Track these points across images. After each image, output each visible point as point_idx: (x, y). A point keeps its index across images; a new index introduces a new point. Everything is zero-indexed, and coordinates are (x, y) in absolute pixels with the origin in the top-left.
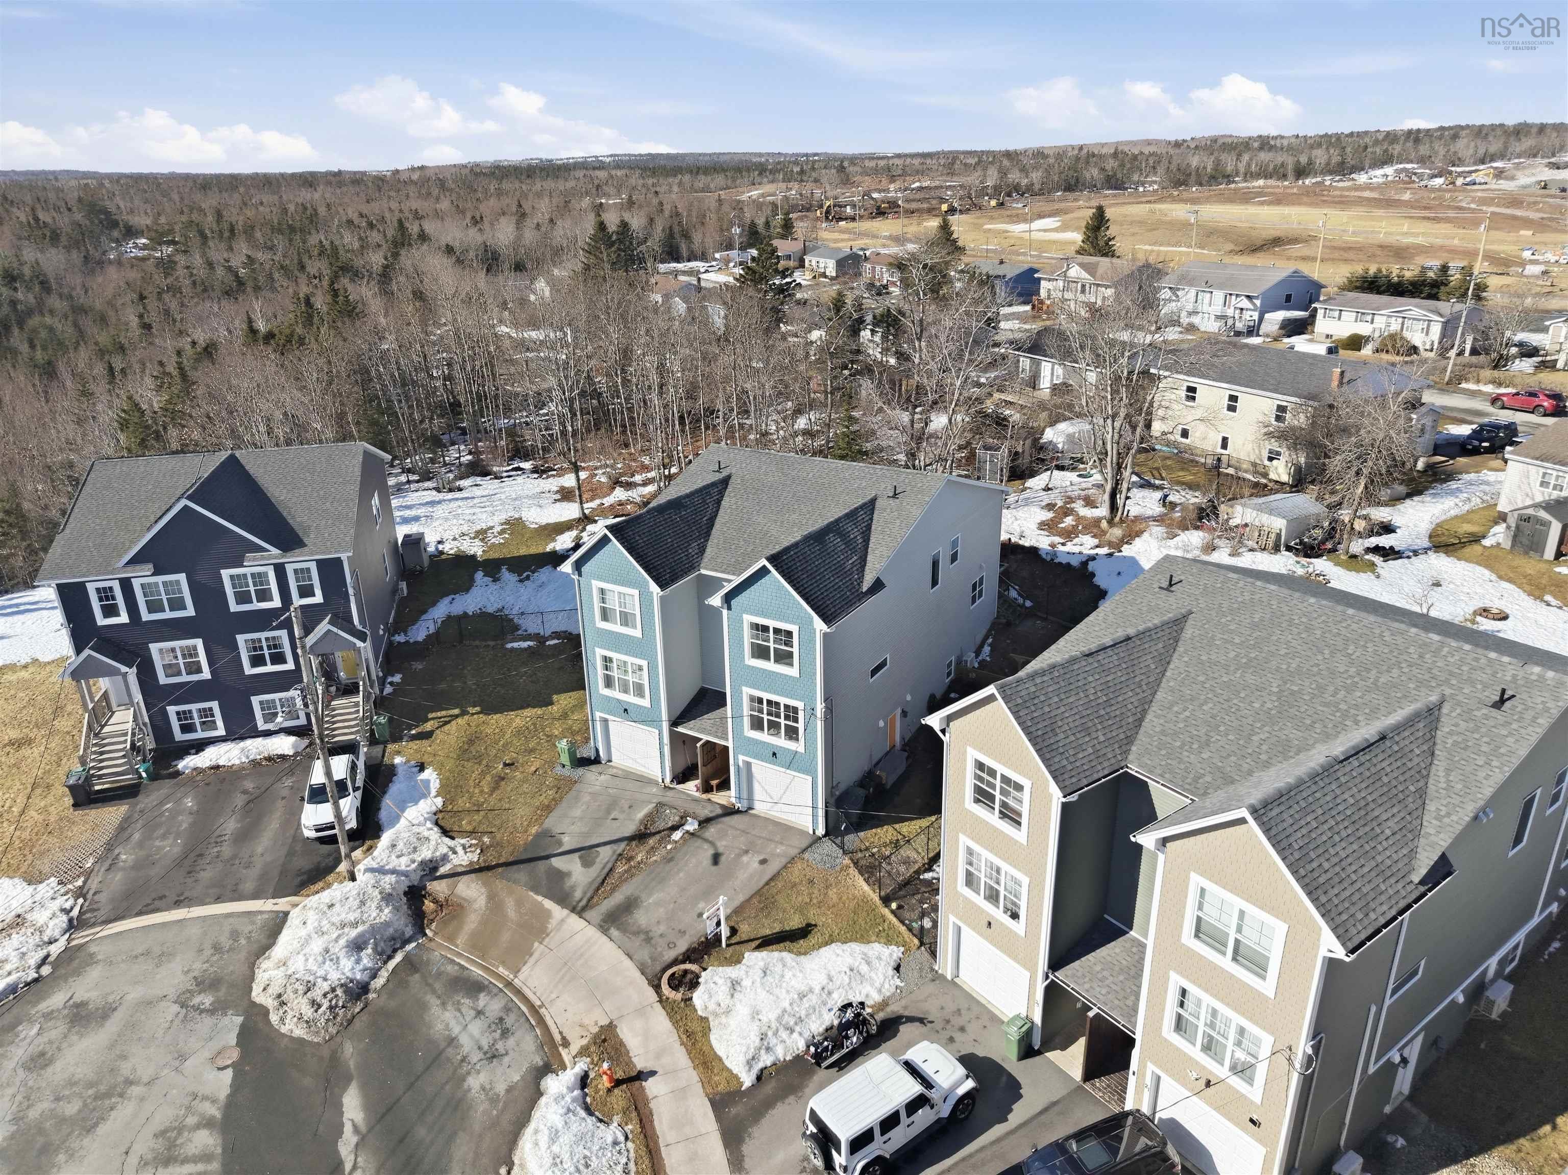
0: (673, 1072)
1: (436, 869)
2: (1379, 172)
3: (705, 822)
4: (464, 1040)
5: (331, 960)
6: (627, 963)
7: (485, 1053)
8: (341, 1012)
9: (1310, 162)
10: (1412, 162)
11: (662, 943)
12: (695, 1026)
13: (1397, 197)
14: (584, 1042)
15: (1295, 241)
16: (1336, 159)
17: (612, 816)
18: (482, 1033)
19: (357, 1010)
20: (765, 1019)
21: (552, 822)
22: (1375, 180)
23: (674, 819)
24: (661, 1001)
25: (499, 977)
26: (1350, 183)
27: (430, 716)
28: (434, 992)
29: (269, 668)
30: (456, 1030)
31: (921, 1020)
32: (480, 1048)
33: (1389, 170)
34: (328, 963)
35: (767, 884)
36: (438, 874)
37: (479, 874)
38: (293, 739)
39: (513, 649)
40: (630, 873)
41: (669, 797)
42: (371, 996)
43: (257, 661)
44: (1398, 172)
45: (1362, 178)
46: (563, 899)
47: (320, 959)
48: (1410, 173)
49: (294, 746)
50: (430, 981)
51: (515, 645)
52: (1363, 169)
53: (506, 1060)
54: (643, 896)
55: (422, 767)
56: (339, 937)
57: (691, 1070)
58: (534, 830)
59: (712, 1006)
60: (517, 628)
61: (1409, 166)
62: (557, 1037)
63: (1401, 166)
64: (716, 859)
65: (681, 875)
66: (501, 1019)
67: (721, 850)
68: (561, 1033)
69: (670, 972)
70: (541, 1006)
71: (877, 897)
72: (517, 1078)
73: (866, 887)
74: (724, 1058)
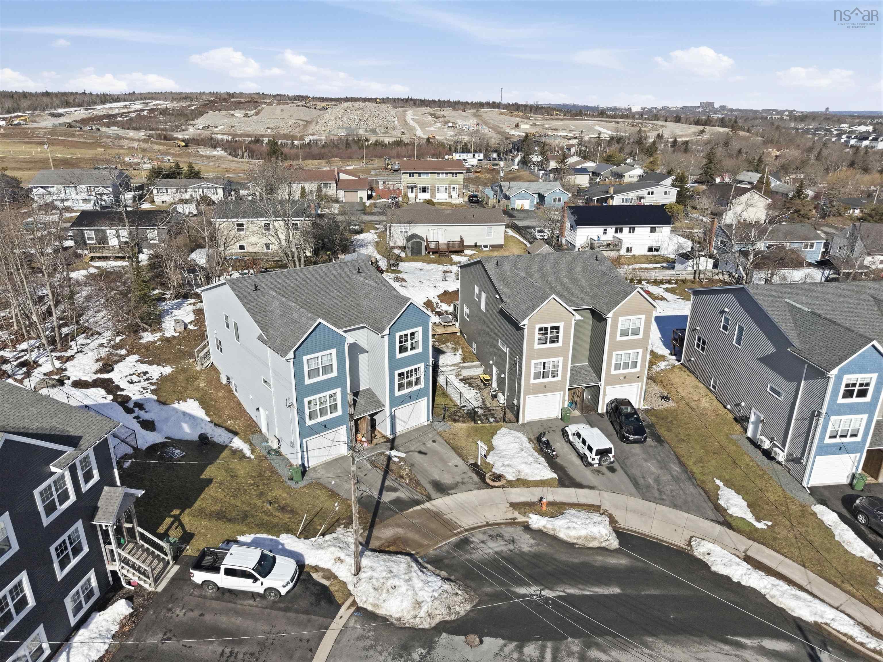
4: (498, 549)
6: (474, 492)
7: (510, 543)
11: (467, 479)
12: (520, 482)
14: (516, 512)
17: (362, 476)
18: (496, 543)
23: (383, 458)
24: (503, 488)
25: (460, 533)
28: (461, 555)
29: (73, 563)
30: (491, 551)
32: (506, 545)
40: (413, 479)
42: (453, 577)
43: (64, 563)
46: (417, 502)
49: (125, 606)
50: (451, 556)
53: (516, 537)
54: (432, 478)
55: (233, 541)
57: (545, 488)
62: (509, 521)
64: (421, 453)
65: (425, 465)
66: (490, 536)
67: (417, 450)
68: (507, 519)
69: (488, 480)
70: (487, 523)
71: (472, 424)
72: (528, 536)
73: (464, 425)
74: (542, 478)
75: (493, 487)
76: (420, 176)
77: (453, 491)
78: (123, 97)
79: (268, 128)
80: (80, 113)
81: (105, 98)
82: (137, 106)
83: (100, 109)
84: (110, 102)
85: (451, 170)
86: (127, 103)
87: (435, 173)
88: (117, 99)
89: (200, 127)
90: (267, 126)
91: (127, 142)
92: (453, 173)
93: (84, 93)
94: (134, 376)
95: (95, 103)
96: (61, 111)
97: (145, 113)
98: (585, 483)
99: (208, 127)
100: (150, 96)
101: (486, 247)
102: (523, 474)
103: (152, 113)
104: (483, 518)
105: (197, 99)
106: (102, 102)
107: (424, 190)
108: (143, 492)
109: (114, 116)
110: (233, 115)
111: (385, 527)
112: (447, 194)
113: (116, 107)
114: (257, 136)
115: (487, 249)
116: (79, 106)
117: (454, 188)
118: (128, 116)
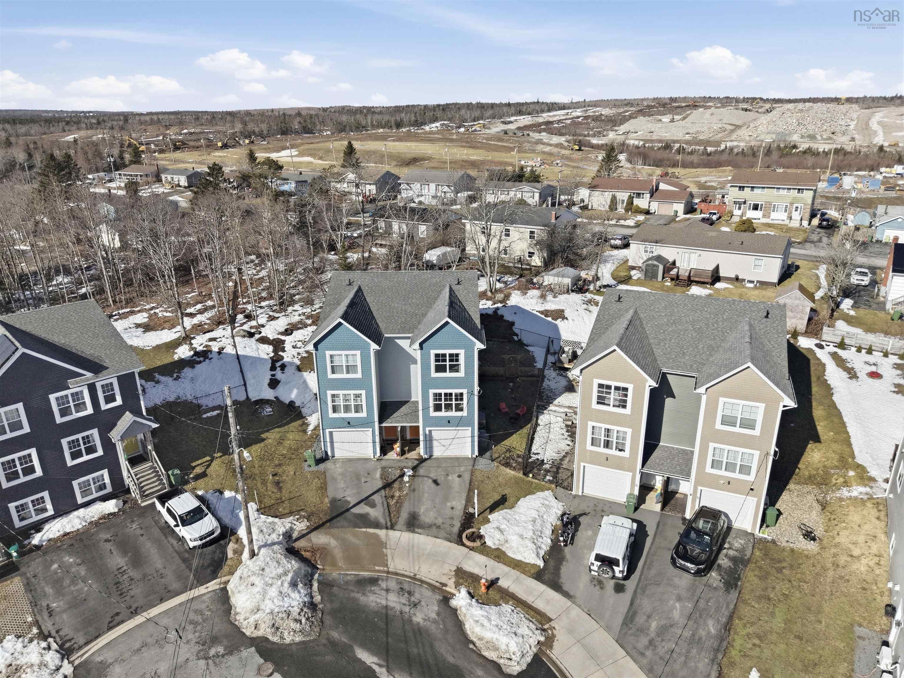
0: (506, 575)
1: (290, 537)
2: (433, 125)
3: (414, 468)
4: (391, 604)
5: (286, 596)
6: (438, 540)
7: (409, 605)
8: (313, 619)
9: (402, 120)
10: (445, 120)
11: (447, 526)
12: (496, 553)
13: (450, 137)
14: (453, 580)
15: (423, 159)
16: (413, 118)
17: (363, 481)
18: (398, 598)
19: (320, 615)
20: (529, 537)
21: (331, 493)
22: (433, 129)
23: (398, 473)
24: (471, 550)
25: (379, 571)
26: (423, 131)
27: (194, 464)
28: (353, 591)
29: (86, 458)
30: (384, 602)
31: (585, 514)
32: (404, 604)
33: (438, 124)
34: (286, 599)
35: (470, 485)
36: (294, 538)
37: (318, 530)
38: (113, 502)
39: (208, 417)
40: (400, 503)
41: (384, 463)
42: (320, 606)
43: (75, 455)
44: (442, 125)
45: (427, 128)
46: (377, 525)
47: (280, 598)
48: (447, 126)
49: (117, 505)
50: (345, 588)
51: (209, 415)
52: (426, 124)
53: (423, 603)
54: (416, 510)
55: (221, 493)
56: (282, 583)
57: (513, 570)
58: (327, 500)
59: (497, 542)
60: (199, 406)
61: (446, 122)
62: (438, 585)
63: (442, 122)
64: (435, 482)
65: (426, 495)
66: (402, 589)
67: (435, 478)
68: (437, 582)
69: (464, 536)
70: (415, 575)
71: (520, 475)
72: (436, 608)
73: (513, 472)
74: (523, 560)
75: (463, 545)
76: (752, 190)
77: (420, 531)
78: (567, 106)
79: (688, 134)
80: (525, 120)
81: (552, 107)
82: (578, 113)
83: (545, 117)
84: (556, 110)
85: (797, 185)
86: (570, 111)
87: (774, 188)
88: (563, 107)
89: (621, 133)
90: (687, 131)
91: (542, 146)
92: (799, 189)
93: (538, 102)
94: (300, 343)
95: (543, 111)
96: (512, 119)
97: (580, 120)
98: (566, 588)
99: (628, 133)
100: (593, 104)
101: (752, 282)
102: (508, 546)
103: (587, 120)
104: (417, 568)
105: (638, 105)
106: (549, 111)
107: (756, 207)
108: (157, 426)
109: (551, 123)
110: (661, 120)
111: (326, 534)
112: (786, 214)
113: (559, 114)
114: (669, 142)
115: (752, 285)
116: (529, 114)
117: (797, 208)
118: (562, 123)
